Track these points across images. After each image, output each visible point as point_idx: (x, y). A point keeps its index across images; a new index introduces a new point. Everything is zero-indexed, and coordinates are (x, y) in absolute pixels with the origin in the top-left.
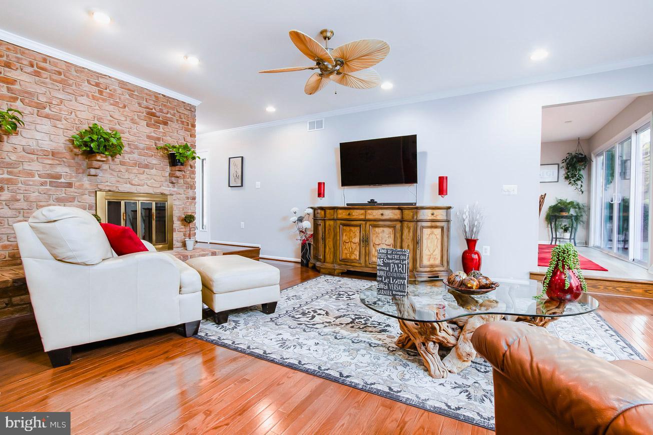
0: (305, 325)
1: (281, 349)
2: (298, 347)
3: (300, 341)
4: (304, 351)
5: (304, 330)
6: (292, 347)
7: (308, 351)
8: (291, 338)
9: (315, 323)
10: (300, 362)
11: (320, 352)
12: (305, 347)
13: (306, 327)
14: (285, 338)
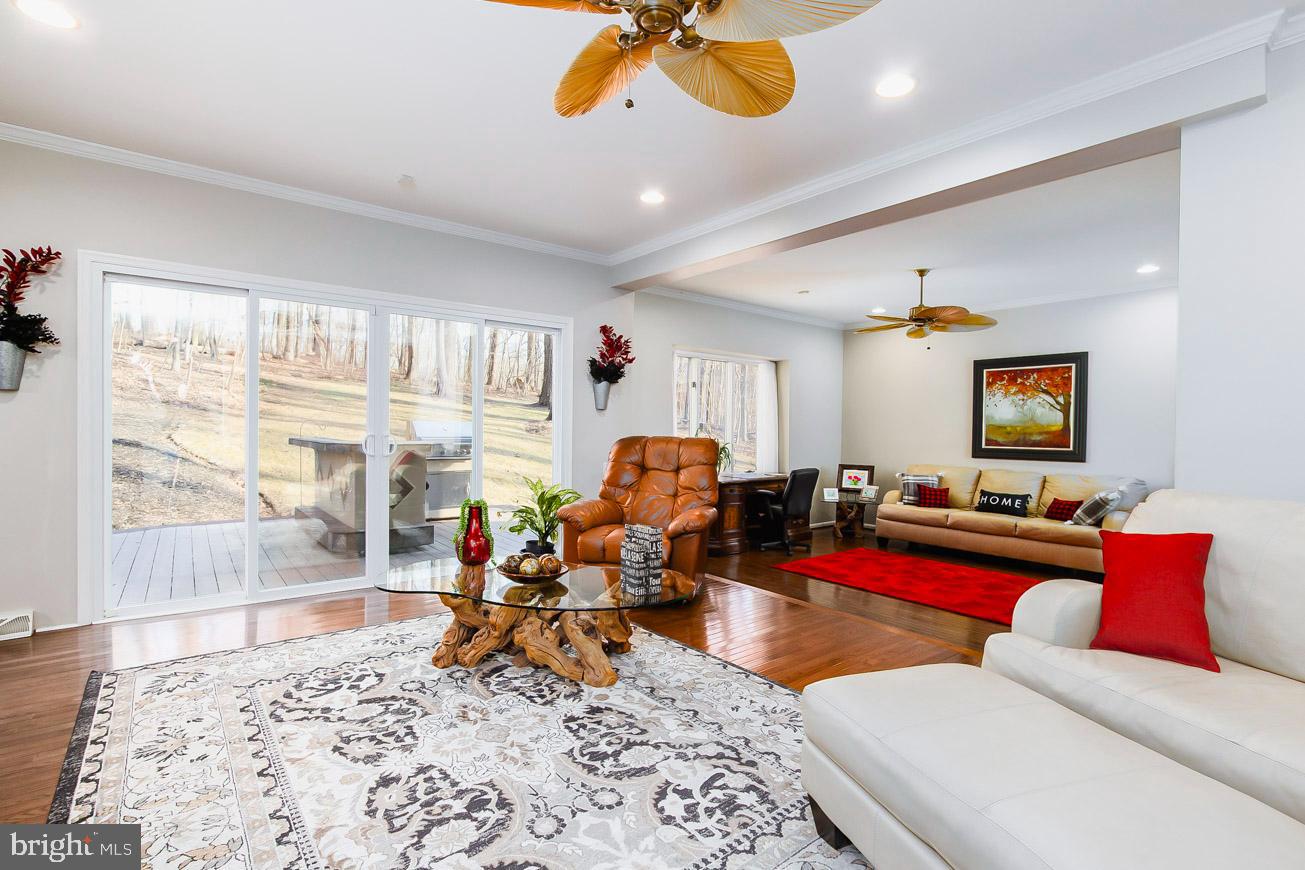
0: (738, 759)
1: (798, 711)
2: (768, 709)
3: (763, 719)
4: (760, 701)
5: (747, 742)
6: (778, 710)
7: (753, 699)
8: (778, 728)
9: (714, 761)
10: (771, 687)
11: (736, 696)
12: (757, 707)
13: (740, 750)
14: (790, 730)
